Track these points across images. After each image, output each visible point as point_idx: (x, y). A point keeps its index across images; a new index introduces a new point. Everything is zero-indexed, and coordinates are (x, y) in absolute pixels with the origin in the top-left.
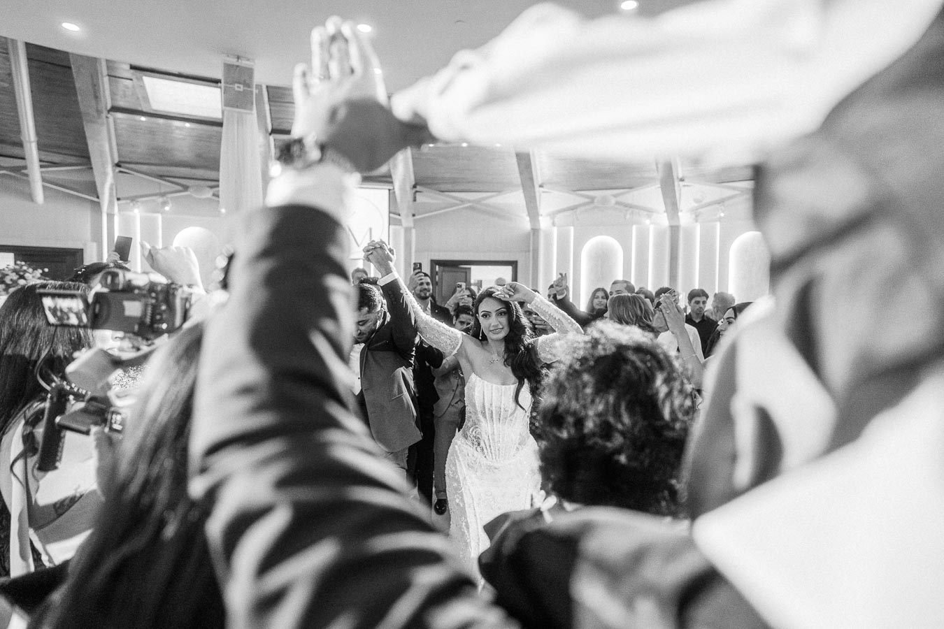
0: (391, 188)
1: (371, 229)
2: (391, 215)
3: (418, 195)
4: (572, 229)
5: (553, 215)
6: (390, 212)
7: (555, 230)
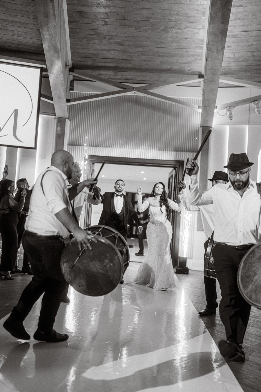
0: (44, 66)
1: (16, 111)
2: (42, 98)
3: (76, 84)
4: (247, 128)
5: (230, 107)
6: (40, 95)
7: (227, 128)
